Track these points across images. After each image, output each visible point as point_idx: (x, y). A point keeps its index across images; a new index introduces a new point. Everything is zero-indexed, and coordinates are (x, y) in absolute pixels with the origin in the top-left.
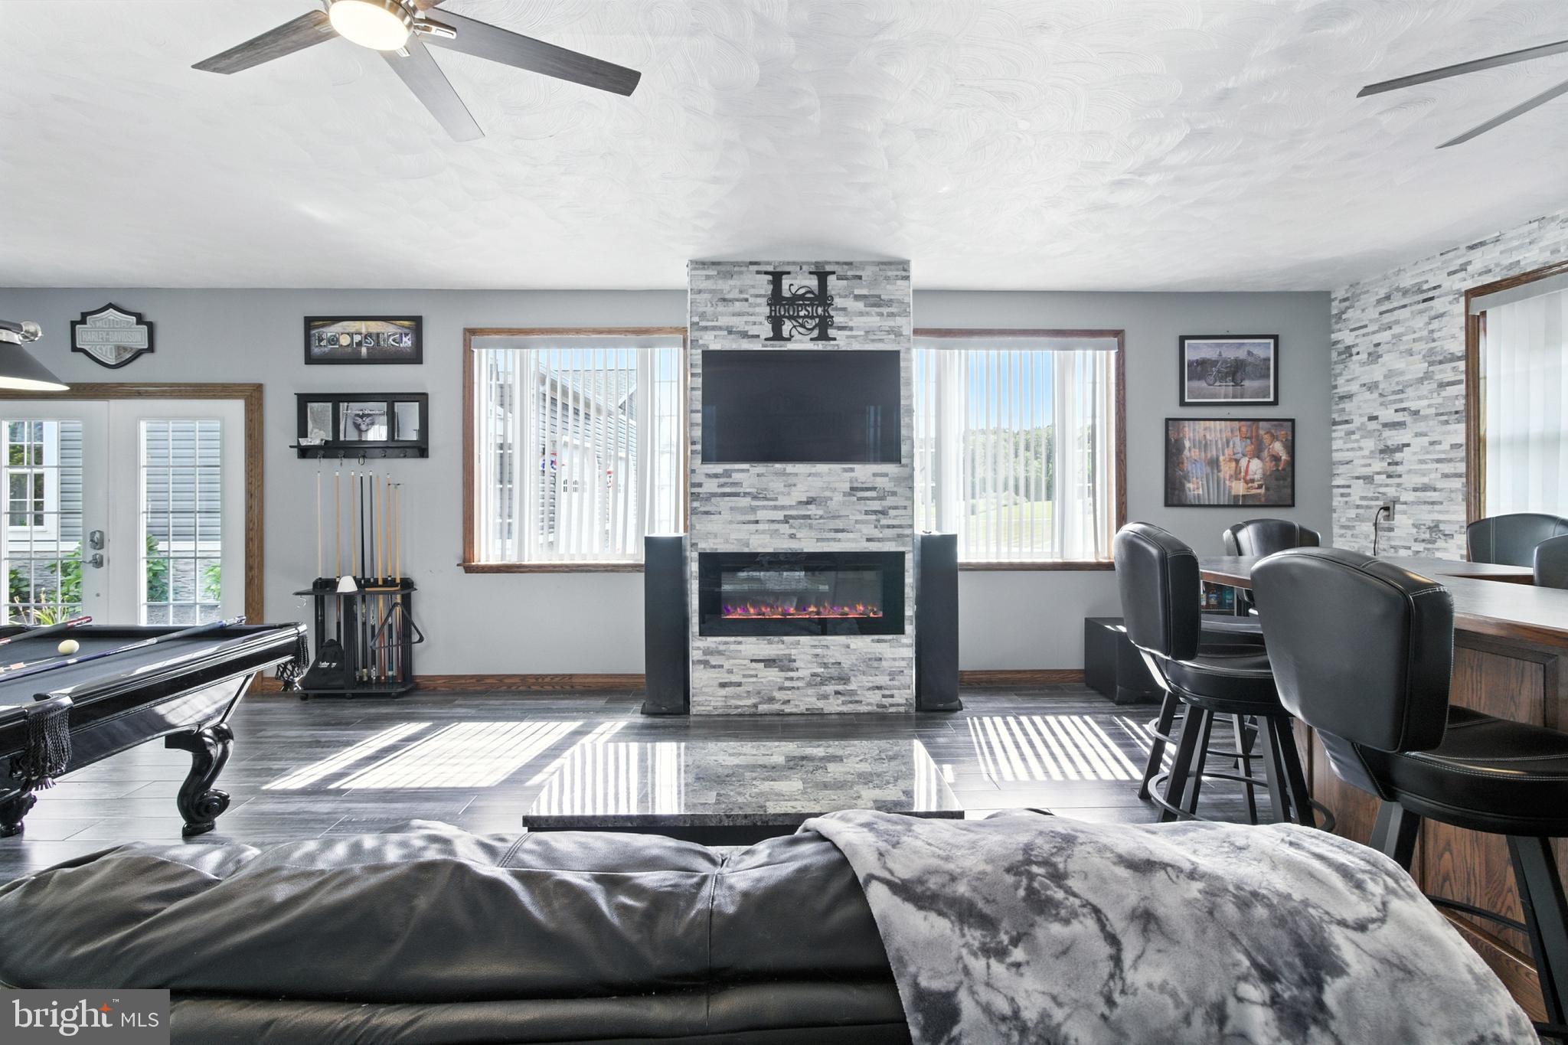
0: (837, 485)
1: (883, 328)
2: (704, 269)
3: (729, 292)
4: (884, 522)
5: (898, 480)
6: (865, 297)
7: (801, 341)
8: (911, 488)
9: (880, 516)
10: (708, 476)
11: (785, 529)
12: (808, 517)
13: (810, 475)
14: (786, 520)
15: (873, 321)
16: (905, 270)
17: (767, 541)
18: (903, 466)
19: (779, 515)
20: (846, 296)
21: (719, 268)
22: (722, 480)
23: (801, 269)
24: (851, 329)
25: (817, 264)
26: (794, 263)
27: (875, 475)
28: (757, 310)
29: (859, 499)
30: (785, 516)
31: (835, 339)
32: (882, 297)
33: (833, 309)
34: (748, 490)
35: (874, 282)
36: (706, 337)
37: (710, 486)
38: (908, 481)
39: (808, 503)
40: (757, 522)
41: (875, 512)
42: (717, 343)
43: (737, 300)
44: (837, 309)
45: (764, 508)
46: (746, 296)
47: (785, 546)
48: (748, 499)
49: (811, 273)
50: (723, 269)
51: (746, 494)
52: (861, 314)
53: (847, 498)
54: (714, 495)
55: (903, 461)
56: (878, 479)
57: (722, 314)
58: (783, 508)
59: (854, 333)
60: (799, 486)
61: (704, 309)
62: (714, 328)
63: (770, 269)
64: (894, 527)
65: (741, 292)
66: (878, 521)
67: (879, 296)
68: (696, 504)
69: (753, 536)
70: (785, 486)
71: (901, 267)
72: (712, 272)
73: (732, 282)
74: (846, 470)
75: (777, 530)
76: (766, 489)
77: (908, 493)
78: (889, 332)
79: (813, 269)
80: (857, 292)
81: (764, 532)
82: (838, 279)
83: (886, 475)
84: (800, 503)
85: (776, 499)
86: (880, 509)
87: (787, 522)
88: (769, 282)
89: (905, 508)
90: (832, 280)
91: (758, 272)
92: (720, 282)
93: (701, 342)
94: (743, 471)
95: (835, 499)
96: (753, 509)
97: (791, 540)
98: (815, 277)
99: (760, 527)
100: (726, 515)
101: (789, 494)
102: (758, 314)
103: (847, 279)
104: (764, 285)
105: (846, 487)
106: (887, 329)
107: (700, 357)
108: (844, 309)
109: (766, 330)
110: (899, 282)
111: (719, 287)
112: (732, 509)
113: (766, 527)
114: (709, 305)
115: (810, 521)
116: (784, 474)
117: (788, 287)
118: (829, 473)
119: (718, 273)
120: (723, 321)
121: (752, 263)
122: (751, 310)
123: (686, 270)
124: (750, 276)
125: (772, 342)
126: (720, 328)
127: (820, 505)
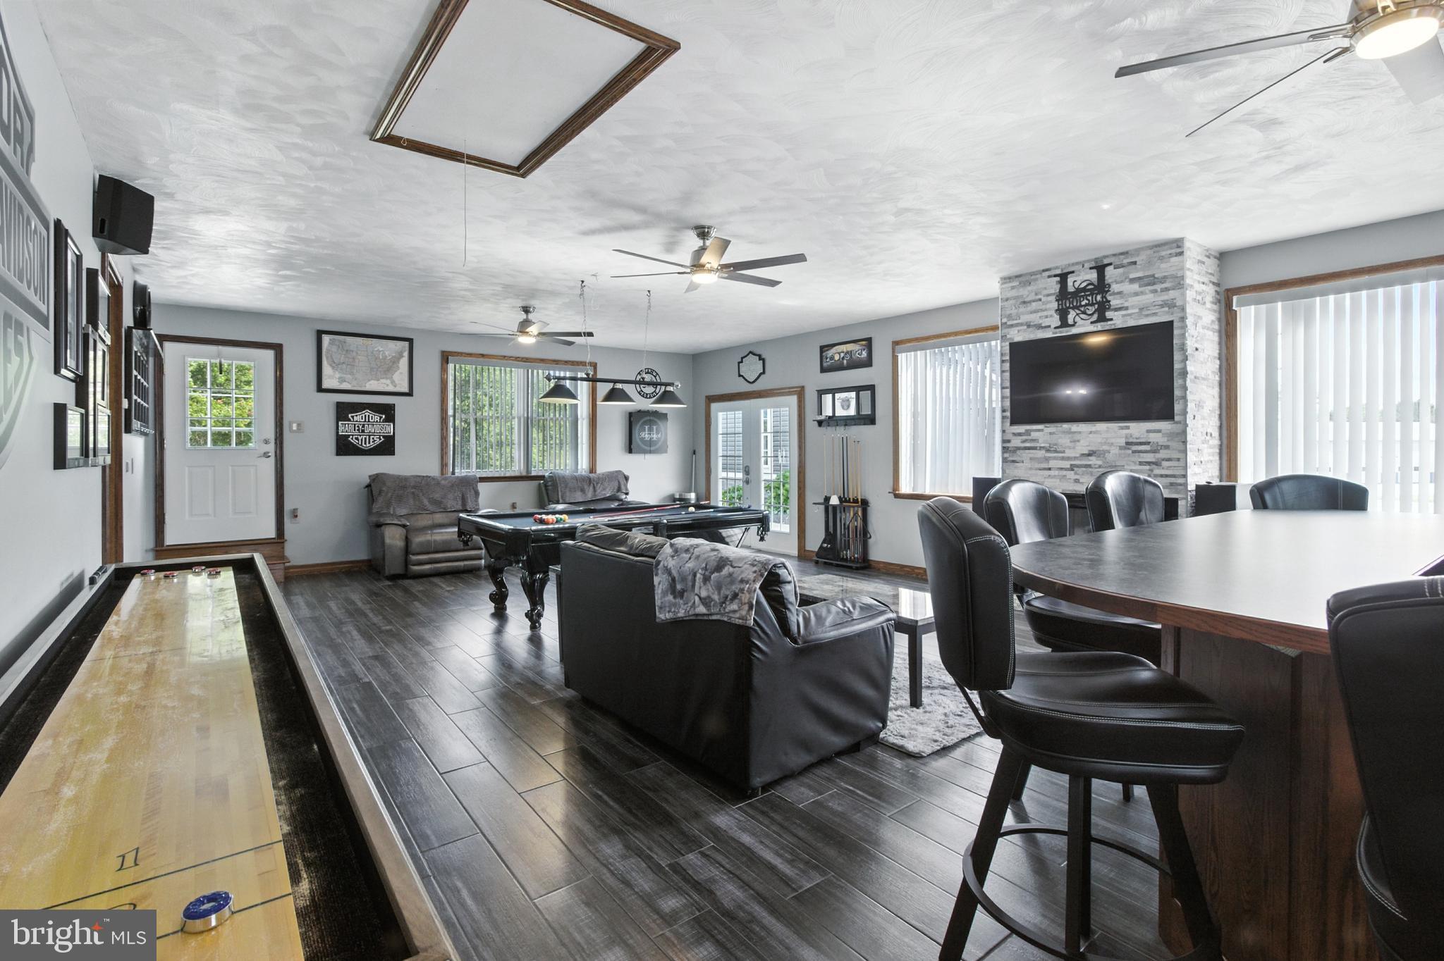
0: (1113, 441)
1: (1156, 303)
2: (1010, 282)
3: (1028, 296)
4: (1158, 471)
5: (1171, 435)
6: (1140, 278)
7: (1083, 326)
8: (1185, 442)
9: (1154, 466)
10: (1014, 434)
11: (1071, 475)
12: (1089, 466)
13: (1091, 433)
14: (1072, 468)
15: (1148, 298)
16: (1179, 247)
17: (1057, 484)
18: (1177, 423)
19: (1067, 464)
20: (1122, 282)
21: (1021, 279)
22: (1024, 438)
23: (1083, 267)
24: (1127, 308)
25: (1096, 260)
26: (1077, 263)
27: (1148, 431)
28: (1048, 306)
29: (1134, 452)
30: (1071, 465)
31: (1111, 320)
32: (1156, 276)
33: (1110, 295)
34: (1042, 445)
35: (1150, 263)
36: (1012, 333)
37: (1016, 442)
38: (1182, 436)
39: (1089, 455)
40: (1050, 469)
41: (1149, 463)
42: (1019, 336)
43: (1034, 301)
44: (1114, 294)
45: (1055, 458)
46: (1039, 297)
47: (1071, 488)
48: (1043, 452)
49: (1091, 268)
50: (1023, 280)
51: (1041, 448)
52: (1136, 294)
53: (1123, 451)
54: (1019, 448)
55: (1177, 418)
56: (1152, 435)
57: (1023, 314)
58: (1068, 459)
59: (1129, 312)
60: (1082, 442)
61: (1011, 312)
62: (1017, 325)
63: (1058, 272)
64: (1167, 476)
65: (1036, 294)
66: (1152, 470)
67: (1153, 276)
68: (1006, 455)
69: (1046, 480)
70: (1071, 442)
71: (1175, 245)
72: (1015, 283)
73: (1029, 288)
74: (1122, 428)
75: (1065, 476)
76: (1056, 445)
77: (1181, 446)
78: (1162, 306)
79: (1093, 264)
80: (1132, 276)
81: (1054, 477)
82: (1115, 268)
83: (1159, 431)
84: (1083, 455)
85: (1064, 452)
86: (1154, 460)
87: (1073, 470)
88: (1057, 282)
89: (1178, 460)
90: (1109, 271)
91: (1049, 277)
92: (1021, 290)
93: (1008, 336)
94: (1039, 430)
95: (1111, 452)
96: (1047, 459)
97: (1076, 484)
98: (1095, 271)
99: (1052, 473)
100: (1027, 464)
101: (1074, 448)
102: (1050, 309)
103: (1123, 267)
104: (1053, 285)
105: (1122, 442)
106: (1161, 303)
107: (1008, 347)
108: (1120, 293)
109: (1055, 320)
110: (1174, 259)
111: (1020, 294)
112: (1031, 459)
113: (1056, 473)
114: (1014, 308)
115: (1090, 469)
116: (1070, 432)
117: (1072, 284)
118: (1107, 431)
119: (1020, 284)
120: (1024, 318)
121: (1044, 271)
122: (1044, 307)
123: (999, 285)
124: (1043, 280)
125: (1061, 329)
126: (1021, 324)
127: (1099, 457)
